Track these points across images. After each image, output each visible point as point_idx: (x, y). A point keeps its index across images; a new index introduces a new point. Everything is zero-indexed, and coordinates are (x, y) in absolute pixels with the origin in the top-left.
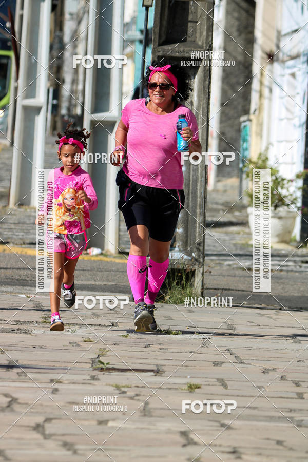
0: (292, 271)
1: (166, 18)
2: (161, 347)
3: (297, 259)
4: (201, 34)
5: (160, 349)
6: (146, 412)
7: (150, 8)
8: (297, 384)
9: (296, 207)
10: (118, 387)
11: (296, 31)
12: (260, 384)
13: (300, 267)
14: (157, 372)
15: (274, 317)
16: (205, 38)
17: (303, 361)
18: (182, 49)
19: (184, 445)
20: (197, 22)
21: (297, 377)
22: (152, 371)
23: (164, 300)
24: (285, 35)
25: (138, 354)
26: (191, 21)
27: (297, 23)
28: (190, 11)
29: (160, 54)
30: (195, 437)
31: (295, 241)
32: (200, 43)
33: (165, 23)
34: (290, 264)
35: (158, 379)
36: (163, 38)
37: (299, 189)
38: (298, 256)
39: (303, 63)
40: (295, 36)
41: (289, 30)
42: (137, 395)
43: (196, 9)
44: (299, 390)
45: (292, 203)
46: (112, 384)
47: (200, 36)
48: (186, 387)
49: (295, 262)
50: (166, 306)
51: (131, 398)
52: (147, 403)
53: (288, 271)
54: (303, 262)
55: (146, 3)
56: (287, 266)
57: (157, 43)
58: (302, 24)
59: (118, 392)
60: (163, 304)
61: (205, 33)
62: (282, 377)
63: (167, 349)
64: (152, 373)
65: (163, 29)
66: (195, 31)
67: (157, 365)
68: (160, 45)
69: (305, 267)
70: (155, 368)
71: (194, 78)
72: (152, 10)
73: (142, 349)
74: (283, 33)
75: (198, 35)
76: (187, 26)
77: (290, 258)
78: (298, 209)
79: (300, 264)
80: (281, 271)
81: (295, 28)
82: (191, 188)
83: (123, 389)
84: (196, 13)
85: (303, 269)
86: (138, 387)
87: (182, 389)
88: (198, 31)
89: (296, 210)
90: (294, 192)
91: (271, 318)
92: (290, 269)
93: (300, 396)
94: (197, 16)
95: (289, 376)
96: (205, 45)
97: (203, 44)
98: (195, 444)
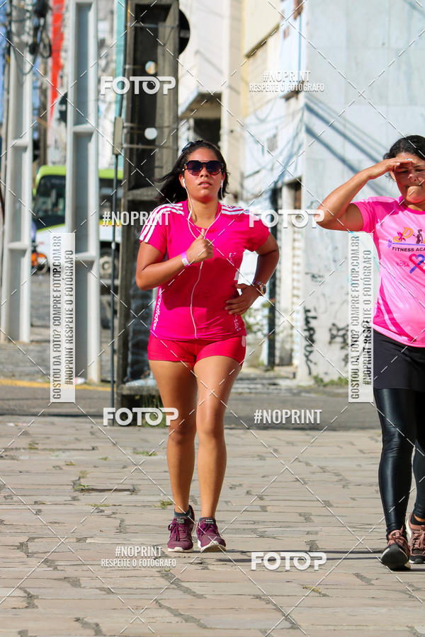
0: (260, 393)
1: (134, 164)
3: (265, 382)
6: (121, 529)
7: (119, 157)
8: (261, 498)
9: (263, 334)
10: (96, 507)
11: (258, 172)
13: (268, 389)
14: (133, 491)
15: (243, 436)
17: (267, 476)
18: (150, 193)
20: (163, 168)
21: (262, 491)
22: (128, 490)
24: (248, 176)
25: (115, 475)
26: (158, 167)
27: (260, 165)
28: (156, 158)
29: (130, 198)
31: (263, 365)
34: (259, 386)
35: (134, 498)
36: (133, 183)
37: (265, 317)
38: (265, 378)
39: (266, 199)
40: (257, 176)
41: (252, 172)
42: (114, 513)
43: (162, 156)
44: (262, 503)
45: (259, 330)
46: (91, 503)
48: (159, 504)
49: (263, 384)
51: (109, 516)
52: (122, 521)
53: (256, 393)
54: (270, 384)
55: (116, 152)
56: (256, 389)
57: (127, 188)
58: (263, 165)
59: (96, 511)
62: (248, 492)
64: (128, 493)
65: (133, 175)
67: (133, 485)
68: (130, 189)
69: (272, 389)
70: (131, 488)
73: (119, 470)
74: (246, 174)
76: (154, 171)
77: (258, 381)
78: (265, 336)
79: (268, 386)
80: (250, 393)
81: (257, 169)
83: (101, 508)
84: (161, 159)
85: (270, 391)
86: (115, 505)
87: (155, 507)
89: (262, 336)
90: (261, 320)
91: (238, 437)
92: (258, 391)
93: (264, 509)
94: (162, 162)
95: (254, 491)
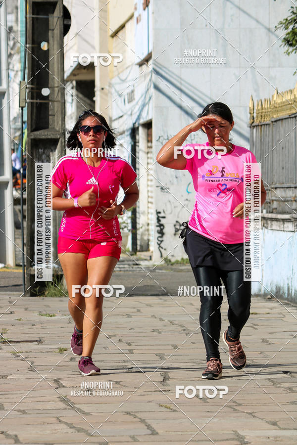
0: (127, 271)
1: (35, 114)
2: (42, 325)
3: (131, 263)
4: (58, 123)
5: (42, 327)
6: (31, 369)
7: (24, 108)
8: (129, 344)
9: (128, 229)
10: (14, 353)
11: (121, 117)
12: (105, 346)
13: (132, 268)
14: (39, 342)
15: (115, 301)
16: (60, 125)
17: (133, 329)
18: (46, 133)
19: (57, 388)
20: (54, 115)
21: (129, 340)
22: (36, 341)
23: (45, 294)
24: (115, 120)
25: (27, 331)
26: (51, 115)
27: (123, 112)
28: (50, 109)
29: (32, 137)
30: (63, 383)
31: (129, 251)
32: (57, 129)
33: (34, 117)
34: (126, 266)
35: (40, 346)
36: (34, 127)
37: (129, 218)
38: (131, 261)
39: (127, 136)
40: (121, 119)
41: (117, 117)
42: (26, 358)
43: (54, 107)
44: (130, 348)
45: (125, 227)
46: (10, 351)
47: (57, 124)
48: (58, 351)
49: (129, 265)
50: (46, 298)
51: (23, 360)
52: (32, 363)
53: (124, 271)
54: (134, 265)
55: (21, 105)
56: (124, 268)
57: (30, 131)
58: (125, 112)
59: (14, 356)
60: (44, 297)
61: (60, 122)
62: (119, 340)
63: (46, 326)
64: (36, 343)
65: (34, 121)
66: (54, 121)
67: (39, 337)
68: (32, 131)
69: (136, 268)
70: (38, 339)
71: (55, 151)
72: (25, 110)
73: (30, 327)
74: (113, 118)
75: (56, 124)
76: (48, 118)
77: (126, 262)
78: (129, 231)
79: (132, 266)
80: (120, 271)
81: (121, 115)
82: (57, 222)
83: (17, 354)
84: (54, 109)
85: (134, 269)
86: (27, 352)
87: (55, 352)
88: (56, 121)
89: (128, 231)
90: (126, 220)
91: (113, 302)
92: (126, 269)
93: (131, 352)
94: (54, 112)
95: (124, 340)
96: (60, 130)
97: (59, 129)
98: (64, 387)
